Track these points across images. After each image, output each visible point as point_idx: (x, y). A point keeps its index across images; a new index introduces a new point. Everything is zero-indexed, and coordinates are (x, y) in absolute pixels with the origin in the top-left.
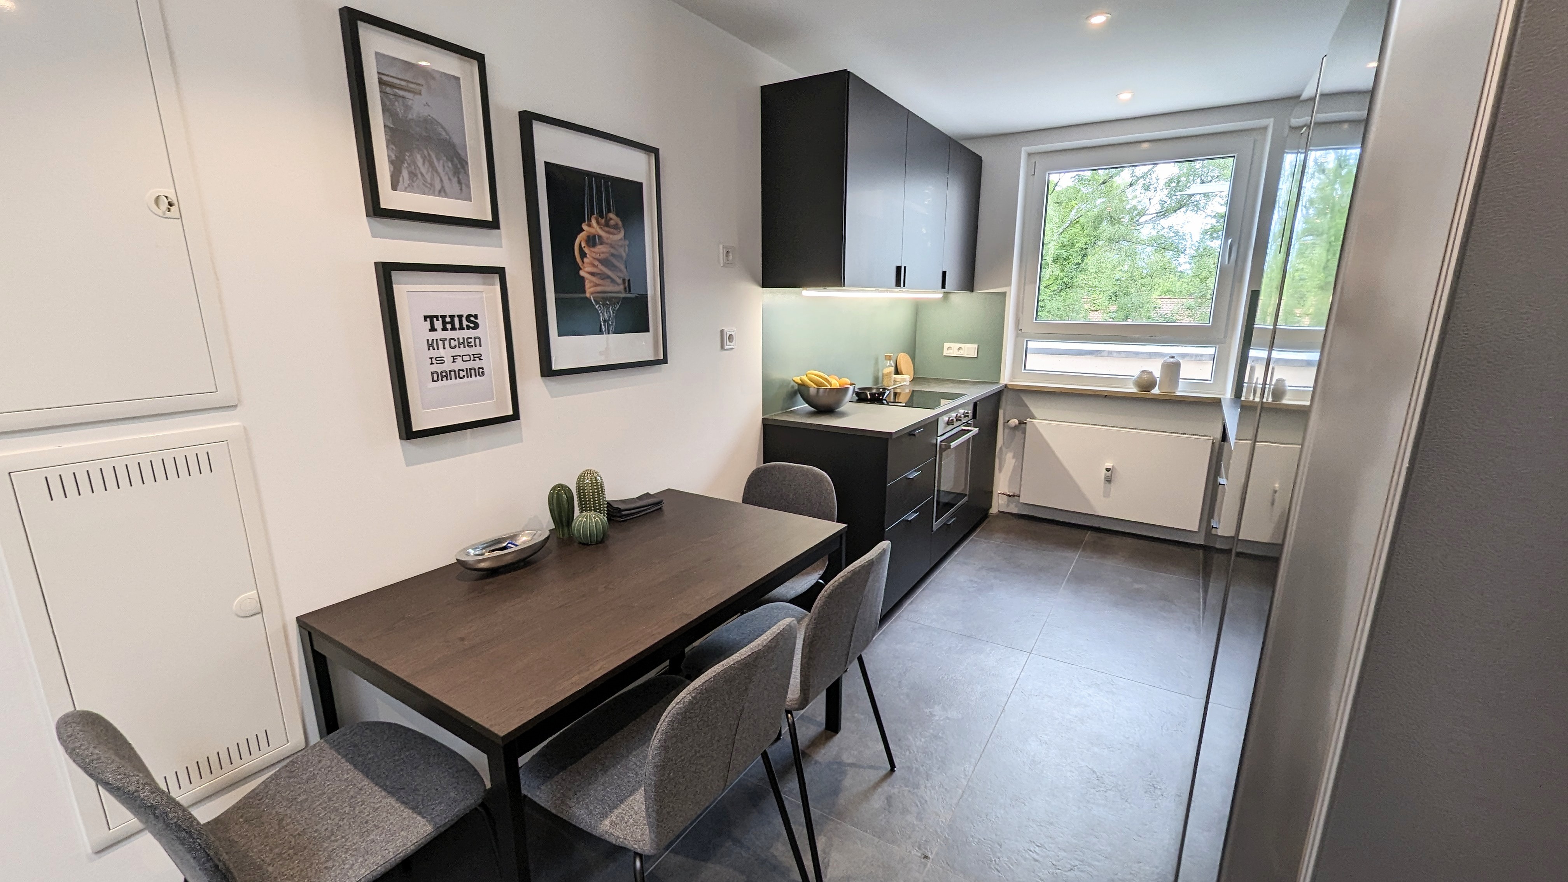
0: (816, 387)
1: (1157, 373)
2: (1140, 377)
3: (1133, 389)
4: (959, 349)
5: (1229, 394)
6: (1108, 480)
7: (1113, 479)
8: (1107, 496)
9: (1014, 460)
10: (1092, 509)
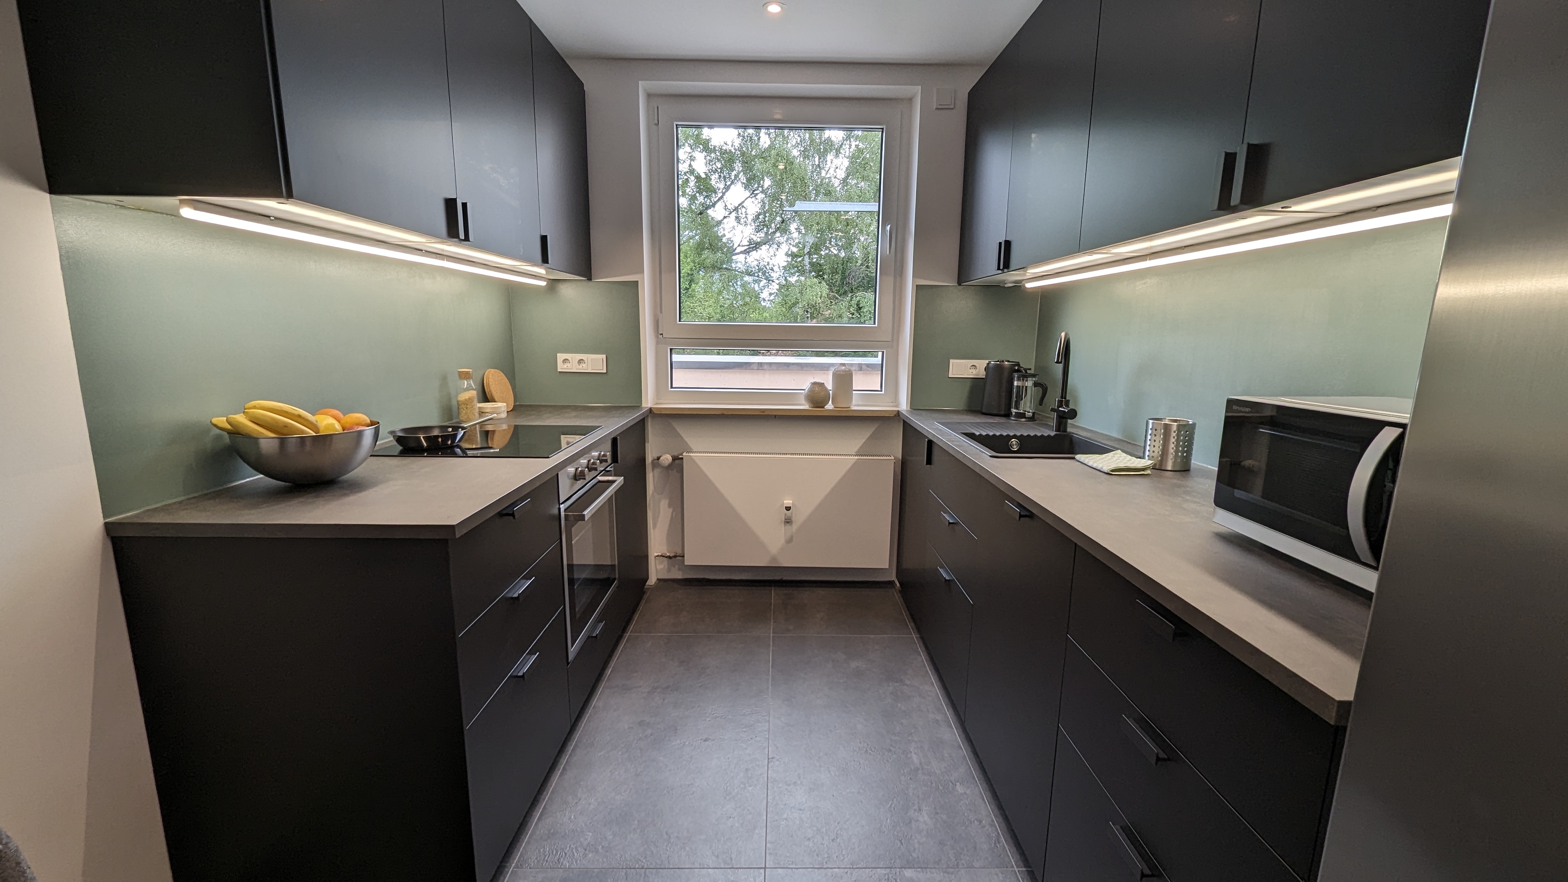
0: (273, 435)
1: (829, 386)
2: (811, 390)
3: (804, 406)
4: (581, 361)
5: (904, 405)
6: (788, 521)
7: (793, 519)
8: (790, 540)
9: (671, 510)
10: (774, 559)
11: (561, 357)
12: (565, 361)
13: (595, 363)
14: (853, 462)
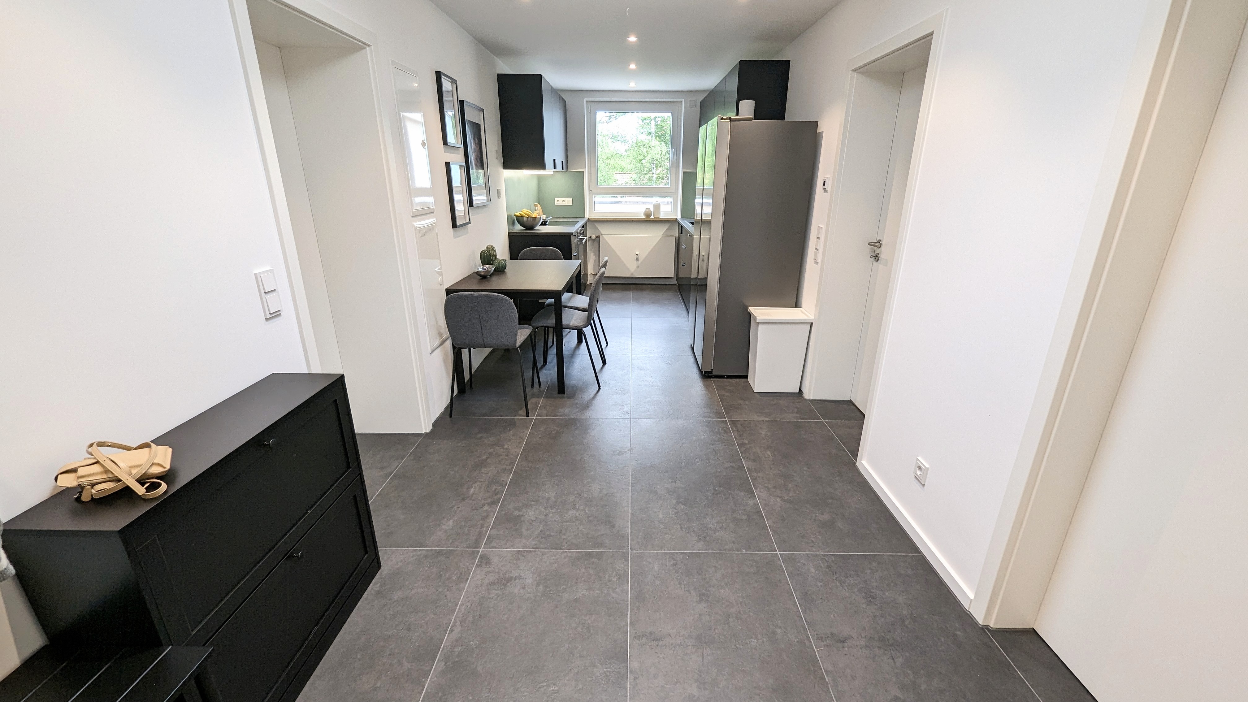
1: (652, 210)
2: (646, 211)
3: (643, 216)
4: (563, 201)
5: (679, 217)
6: (637, 260)
7: (639, 259)
8: (638, 267)
9: (595, 257)
10: (632, 274)
11: (556, 199)
12: (558, 201)
13: (568, 201)
14: (660, 237)
